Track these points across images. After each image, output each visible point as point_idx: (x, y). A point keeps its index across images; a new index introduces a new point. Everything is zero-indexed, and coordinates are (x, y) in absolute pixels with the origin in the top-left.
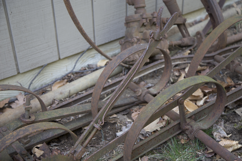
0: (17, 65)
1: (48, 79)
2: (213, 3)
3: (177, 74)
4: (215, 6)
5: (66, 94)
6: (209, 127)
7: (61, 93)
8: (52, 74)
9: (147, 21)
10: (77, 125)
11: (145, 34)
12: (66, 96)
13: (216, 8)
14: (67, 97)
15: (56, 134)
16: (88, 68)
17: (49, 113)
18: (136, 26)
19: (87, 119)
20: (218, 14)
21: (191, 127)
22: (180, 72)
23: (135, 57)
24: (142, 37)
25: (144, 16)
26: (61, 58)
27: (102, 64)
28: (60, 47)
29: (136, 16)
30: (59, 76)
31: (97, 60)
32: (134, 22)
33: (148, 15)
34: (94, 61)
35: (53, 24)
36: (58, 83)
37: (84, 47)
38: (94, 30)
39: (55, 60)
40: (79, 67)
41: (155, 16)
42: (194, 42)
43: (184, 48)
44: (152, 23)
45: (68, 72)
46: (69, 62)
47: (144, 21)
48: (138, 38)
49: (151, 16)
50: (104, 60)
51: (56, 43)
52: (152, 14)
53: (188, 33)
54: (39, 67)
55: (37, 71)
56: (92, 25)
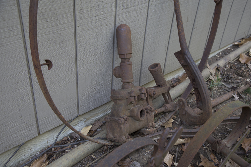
1: (26, 155)
2: (200, 79)
4: (202, 82)
8: (31, 149)
9: (135, 99)
11: (132, 111)
13: (202, 85)
16: (70, 137)
18: (123, 104)
20: (205, 91)
23: (121, 139)
24: (129, 115)
25: (133, 95)
26: (41, 133)
27: (85, 131)
28: (40, 124)
29: (124, 93)
30: (39, 150)
31: (81, 127)
32: (121, 100)
33: (136, 91)
34: (77, 128)
35: (32, 103)
36: (37, 161)
37: (67, 119)
38: (78, 101)
39: (34, 137)
40: (61, 137)
41: (143, 92)
42: (176, 107)
43: (167, 114)
44: (140, 99)
45: (49, 144)
46: (51, 134)
47: (132, 99)
48: (125, 117)
49: (138, 91)
50: (87, 126)
51: (35, 121)
52: (140, 90)
53: (171, 99)
54: (15, 147)
55: (14, 151)
56: (76, 97)
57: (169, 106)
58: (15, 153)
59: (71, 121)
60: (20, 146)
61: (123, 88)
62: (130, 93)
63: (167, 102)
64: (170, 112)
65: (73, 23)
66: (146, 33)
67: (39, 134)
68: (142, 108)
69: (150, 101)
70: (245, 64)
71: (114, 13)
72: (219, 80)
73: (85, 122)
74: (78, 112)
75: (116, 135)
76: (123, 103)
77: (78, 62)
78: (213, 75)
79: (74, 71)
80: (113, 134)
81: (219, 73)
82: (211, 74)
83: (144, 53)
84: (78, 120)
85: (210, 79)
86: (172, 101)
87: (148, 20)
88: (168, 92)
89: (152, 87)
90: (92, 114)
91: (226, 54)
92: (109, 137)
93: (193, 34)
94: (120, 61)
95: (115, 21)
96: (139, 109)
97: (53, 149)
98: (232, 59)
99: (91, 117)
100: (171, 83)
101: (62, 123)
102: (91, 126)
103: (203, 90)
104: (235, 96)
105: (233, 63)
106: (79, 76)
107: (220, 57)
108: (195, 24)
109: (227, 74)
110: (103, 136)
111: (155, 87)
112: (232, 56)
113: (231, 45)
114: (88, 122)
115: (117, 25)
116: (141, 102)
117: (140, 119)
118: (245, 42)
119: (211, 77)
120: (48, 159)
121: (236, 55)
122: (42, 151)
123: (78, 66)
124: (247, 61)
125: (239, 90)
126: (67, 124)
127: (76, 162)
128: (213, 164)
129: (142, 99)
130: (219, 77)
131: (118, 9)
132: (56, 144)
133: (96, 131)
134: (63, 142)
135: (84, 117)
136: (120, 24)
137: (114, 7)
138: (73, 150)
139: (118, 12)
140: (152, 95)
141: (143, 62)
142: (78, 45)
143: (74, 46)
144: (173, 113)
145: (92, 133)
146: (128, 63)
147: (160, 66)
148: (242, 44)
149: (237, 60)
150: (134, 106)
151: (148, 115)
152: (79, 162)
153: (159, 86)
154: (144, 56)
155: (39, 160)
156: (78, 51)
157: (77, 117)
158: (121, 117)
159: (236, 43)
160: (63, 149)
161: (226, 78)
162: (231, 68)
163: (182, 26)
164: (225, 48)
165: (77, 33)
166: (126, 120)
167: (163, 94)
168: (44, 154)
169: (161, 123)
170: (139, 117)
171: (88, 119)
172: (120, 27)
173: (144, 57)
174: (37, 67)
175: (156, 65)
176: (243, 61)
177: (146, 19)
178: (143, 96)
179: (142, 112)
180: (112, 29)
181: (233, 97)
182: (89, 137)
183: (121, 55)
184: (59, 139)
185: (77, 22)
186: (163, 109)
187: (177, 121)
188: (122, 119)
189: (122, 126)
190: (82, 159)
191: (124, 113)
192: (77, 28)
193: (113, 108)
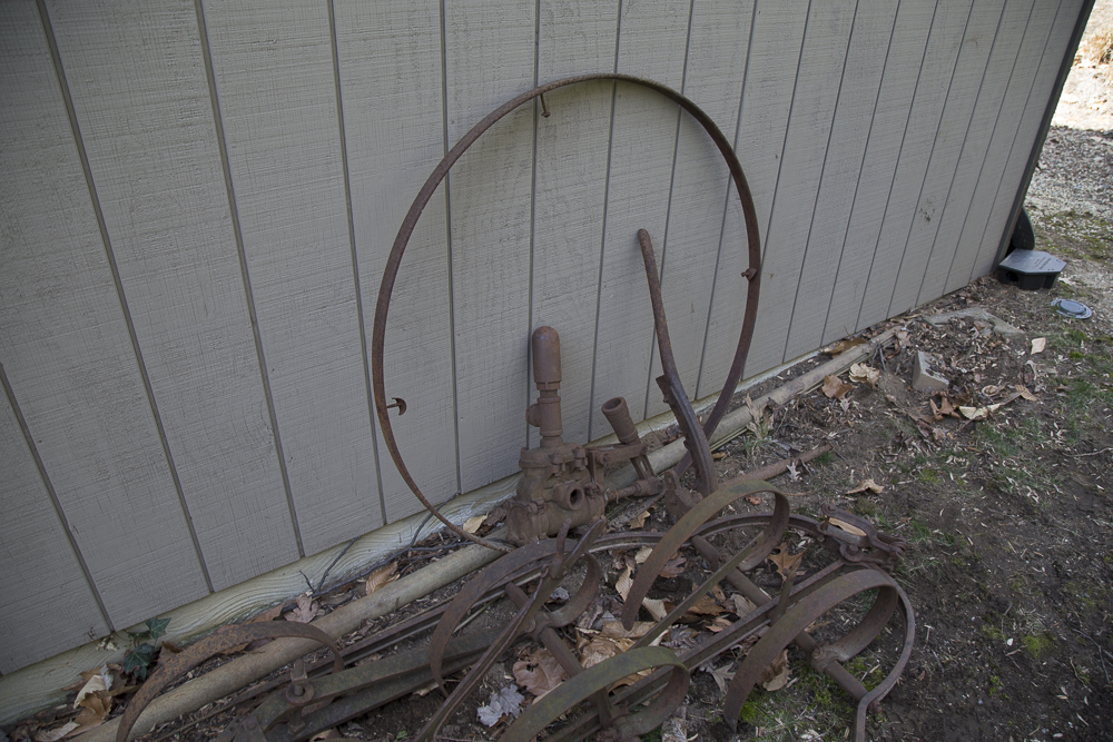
0: (300, 544)
1: (361, 560)
3: (618, 565)
5: (391, 606)
6: (653, 727)
7: (380, 605)
8: (370, 550)
9: (561, 469)
10: (401, 691)
11: (556, 491)
12: (389, 609)
14: (392, 612)
15: (358, 710)
16: (442, 535)
17: (343, 677)
18: (539, 477)
19: (422, 676)
21: (618, 731)
22: (623, 560)
24: (548, 497)
25: (557, 460)
26: (389, 522)
27: (472, 526)
28: (386, 505)
29: (541, 457)
30: (385, 553)
31: (465, 517)
32: (534, 468)
33: (564, 453)
34: (453, 520)
35: (374, 466)
36: (380, 572)
37: (432, 501)
38: (458, 467)
39: (375, 527)
40: (426, 532)
41: (579, 456)
42: (661, 487)
43: (640, 501)
44: (572, 468)
45: (402, 544)
46: (407, 526)
47: (555, 470)
48: (540, 503)
49: (571, 454)
50: (478, 516)
51: (378, 498)
52: (574, 451)
53: (651, 469)
54: (343, 543)
55: (341, 549)
56: (455, 460)
57: (644, 486)
58: (343, 554)
59: (442, 505)
60: (352, 542)
61: (542, 446)
62: (551, 457)
63: (641, 477)
64: (646, 497)
65: (449, 330)
66: (599, 338)
67: (385, 524)
68: (578, 486)
69: (599, 475)
70: (833, 398)
71: (527, 308)
72: (771, 433)
73: (473, 507)
74: (459, 488)
75: (523, 534)
76: (537, 474)
77: (459, 396)
78: (758, 421)
79: (451, 412)
80: (518, 533)
81: (772, 418)
82: (753, 420)
83: (596, 377)
84: (459, 504)
85: (748, 430)
86: (653, 474)
87: (601, 315)
88: (645, 457)
89: (610, 446)
90: (488, 492)
91: (800, 374)
92: (510, 538)
93: (710, 334)
94: (538, 394)
95: (530, 320)
96: (569, 488)
97: (410, 555)
98: (807, 387)
99: (485, 499)
100: (665, 436)
101: (423, 507)
102: (485, 517)
103: (702, 456)
104: (792, 469)
105: (807, 396)
106: (460, 421)
107: (785, 381)
108: (712, 315)
109: (788, 421)
110: (503, 537)
111: (615, 445)
112: (807, 381)
113: (816, 354)
114: (480, 509)
115: (534, 328)
116: (577, 476)
117: (571, 506)
118: (846, 348)
119: (753, 427)
120: (399, 570)
121: (818, 377)
122: (390, 555)
123: (458, 403)
124: (839, 393)
125: (804, 457)
126: (433, 511)
127: (449, 580)
128: (713, 601)
129: (576, 469)
130: (770, 427)
131: (534, 299)
132: (415, 546)
133: (493, 527)
134: (430, 543)
135: (472, 499)
136: (541, 325)
137: (526, 299)
138: (445, 558)
139: (535, 306)
140: (602, 462)
141: (595, 392)
142: (458, 366)
143: (451, 368)
144: (655, 499)
145: (484, 530)
146: (551, 400)
147: (625, 404)
148: (839, 353)
149: (818, 389)
150: (560, 481)
151: (591, 501)
152: (455, 581)
153: (623, 443)
154: (596, 381)
155: (383, 571)
156: (458, 376)
157: (455, 497)
158: (532, 502)
159: (827, 350)
160: (427, 556)
161: (784, 429)
162: (801, 406)
163: (666, 328)
164: (801, 360)
165: (456, 347)
166: (541, 507)
167: (633, 460)
168: (392, 561)
169: (626, 519)
170: (569, 502)
171: (479, 503)
172: (539, 331)
173: (596, 385)
174: (382, 410)
175: (617, 401)
176: (829, 391)
177: (595, 313)
178: (579, 464)
179: (574, 494)
180: (525, 335)
181: (788, 471)
182: (478, 538)
183: (539, 384)
184: (421, 537)
185: (456, 328)
186: (630, 490)
187: (660, 517)
188: (534, 506)
189: (533, 518)
190: (459, 575)
191: (539, 495)
192: (456, 336)
193: (521, 484)
